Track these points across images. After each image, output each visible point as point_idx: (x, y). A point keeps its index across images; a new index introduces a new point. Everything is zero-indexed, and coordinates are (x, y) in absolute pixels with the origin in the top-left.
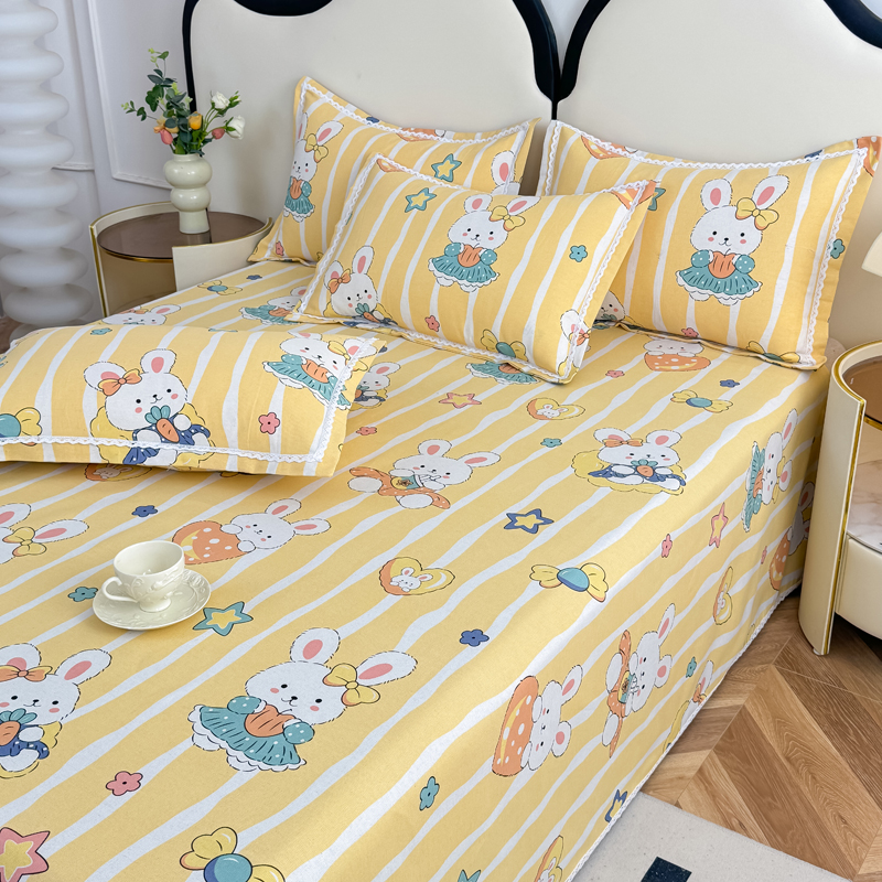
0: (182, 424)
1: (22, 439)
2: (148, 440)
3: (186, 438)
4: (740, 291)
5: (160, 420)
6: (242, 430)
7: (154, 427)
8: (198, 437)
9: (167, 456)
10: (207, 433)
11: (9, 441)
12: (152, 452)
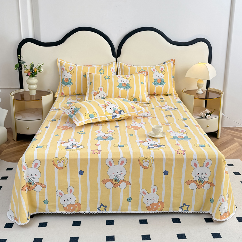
0: (119, 110)
1: (95, 118)
2: (114, 114)
3: (120, 113)
4: (163, 84)
5: (115, 111)
6: (129, 109)
7: (114, 112)
8: (122, 112)
9: (118, 116)
10: (123, 111)
11: (93, 118)
12: (116, 116)
